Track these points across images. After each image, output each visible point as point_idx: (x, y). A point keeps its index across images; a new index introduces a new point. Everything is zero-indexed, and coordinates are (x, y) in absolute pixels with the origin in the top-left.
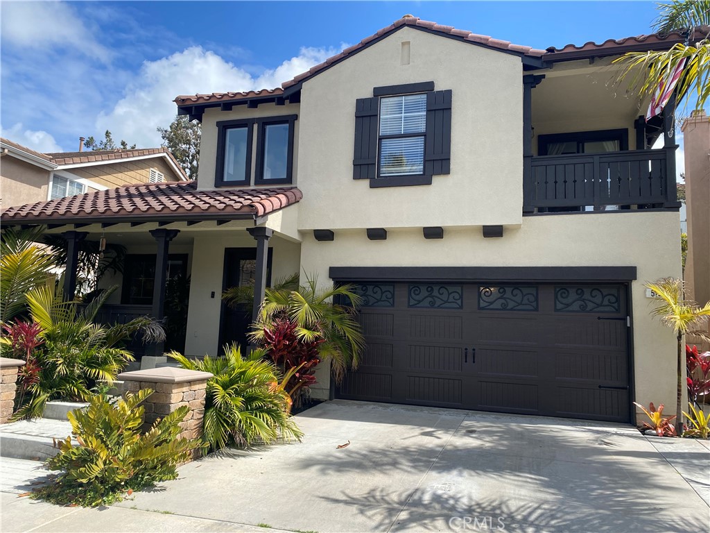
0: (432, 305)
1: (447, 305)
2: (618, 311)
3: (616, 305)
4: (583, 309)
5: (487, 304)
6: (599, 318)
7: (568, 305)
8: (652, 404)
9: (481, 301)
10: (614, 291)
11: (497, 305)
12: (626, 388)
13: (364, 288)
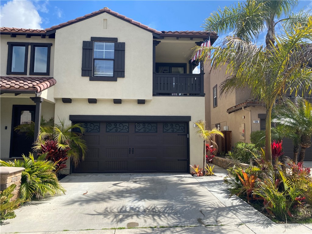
0: (116, 131)
1: (122, 131)
2: (184, 132)
3: (184, 130)
4: (173, 131)
5: (138, 130)
6: (178, 135)
7: (168, 130)
8: (195, 165)
9: (136, 129)
10: (183, 125)
11: (142, 130)
12: (186, 160)
13: (86, 124)
